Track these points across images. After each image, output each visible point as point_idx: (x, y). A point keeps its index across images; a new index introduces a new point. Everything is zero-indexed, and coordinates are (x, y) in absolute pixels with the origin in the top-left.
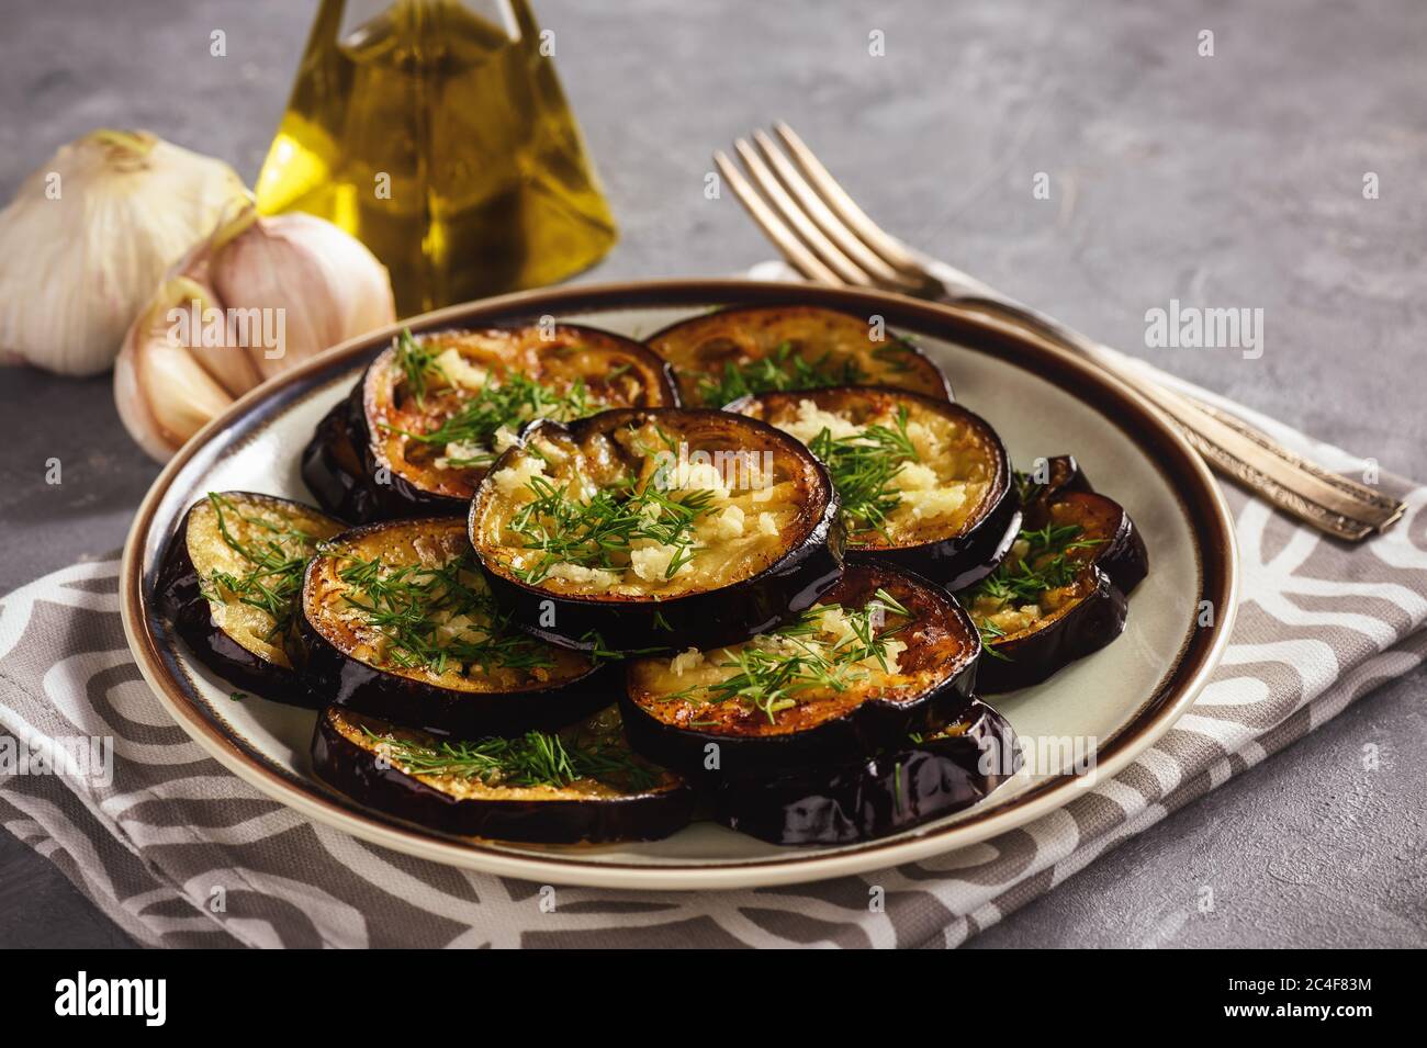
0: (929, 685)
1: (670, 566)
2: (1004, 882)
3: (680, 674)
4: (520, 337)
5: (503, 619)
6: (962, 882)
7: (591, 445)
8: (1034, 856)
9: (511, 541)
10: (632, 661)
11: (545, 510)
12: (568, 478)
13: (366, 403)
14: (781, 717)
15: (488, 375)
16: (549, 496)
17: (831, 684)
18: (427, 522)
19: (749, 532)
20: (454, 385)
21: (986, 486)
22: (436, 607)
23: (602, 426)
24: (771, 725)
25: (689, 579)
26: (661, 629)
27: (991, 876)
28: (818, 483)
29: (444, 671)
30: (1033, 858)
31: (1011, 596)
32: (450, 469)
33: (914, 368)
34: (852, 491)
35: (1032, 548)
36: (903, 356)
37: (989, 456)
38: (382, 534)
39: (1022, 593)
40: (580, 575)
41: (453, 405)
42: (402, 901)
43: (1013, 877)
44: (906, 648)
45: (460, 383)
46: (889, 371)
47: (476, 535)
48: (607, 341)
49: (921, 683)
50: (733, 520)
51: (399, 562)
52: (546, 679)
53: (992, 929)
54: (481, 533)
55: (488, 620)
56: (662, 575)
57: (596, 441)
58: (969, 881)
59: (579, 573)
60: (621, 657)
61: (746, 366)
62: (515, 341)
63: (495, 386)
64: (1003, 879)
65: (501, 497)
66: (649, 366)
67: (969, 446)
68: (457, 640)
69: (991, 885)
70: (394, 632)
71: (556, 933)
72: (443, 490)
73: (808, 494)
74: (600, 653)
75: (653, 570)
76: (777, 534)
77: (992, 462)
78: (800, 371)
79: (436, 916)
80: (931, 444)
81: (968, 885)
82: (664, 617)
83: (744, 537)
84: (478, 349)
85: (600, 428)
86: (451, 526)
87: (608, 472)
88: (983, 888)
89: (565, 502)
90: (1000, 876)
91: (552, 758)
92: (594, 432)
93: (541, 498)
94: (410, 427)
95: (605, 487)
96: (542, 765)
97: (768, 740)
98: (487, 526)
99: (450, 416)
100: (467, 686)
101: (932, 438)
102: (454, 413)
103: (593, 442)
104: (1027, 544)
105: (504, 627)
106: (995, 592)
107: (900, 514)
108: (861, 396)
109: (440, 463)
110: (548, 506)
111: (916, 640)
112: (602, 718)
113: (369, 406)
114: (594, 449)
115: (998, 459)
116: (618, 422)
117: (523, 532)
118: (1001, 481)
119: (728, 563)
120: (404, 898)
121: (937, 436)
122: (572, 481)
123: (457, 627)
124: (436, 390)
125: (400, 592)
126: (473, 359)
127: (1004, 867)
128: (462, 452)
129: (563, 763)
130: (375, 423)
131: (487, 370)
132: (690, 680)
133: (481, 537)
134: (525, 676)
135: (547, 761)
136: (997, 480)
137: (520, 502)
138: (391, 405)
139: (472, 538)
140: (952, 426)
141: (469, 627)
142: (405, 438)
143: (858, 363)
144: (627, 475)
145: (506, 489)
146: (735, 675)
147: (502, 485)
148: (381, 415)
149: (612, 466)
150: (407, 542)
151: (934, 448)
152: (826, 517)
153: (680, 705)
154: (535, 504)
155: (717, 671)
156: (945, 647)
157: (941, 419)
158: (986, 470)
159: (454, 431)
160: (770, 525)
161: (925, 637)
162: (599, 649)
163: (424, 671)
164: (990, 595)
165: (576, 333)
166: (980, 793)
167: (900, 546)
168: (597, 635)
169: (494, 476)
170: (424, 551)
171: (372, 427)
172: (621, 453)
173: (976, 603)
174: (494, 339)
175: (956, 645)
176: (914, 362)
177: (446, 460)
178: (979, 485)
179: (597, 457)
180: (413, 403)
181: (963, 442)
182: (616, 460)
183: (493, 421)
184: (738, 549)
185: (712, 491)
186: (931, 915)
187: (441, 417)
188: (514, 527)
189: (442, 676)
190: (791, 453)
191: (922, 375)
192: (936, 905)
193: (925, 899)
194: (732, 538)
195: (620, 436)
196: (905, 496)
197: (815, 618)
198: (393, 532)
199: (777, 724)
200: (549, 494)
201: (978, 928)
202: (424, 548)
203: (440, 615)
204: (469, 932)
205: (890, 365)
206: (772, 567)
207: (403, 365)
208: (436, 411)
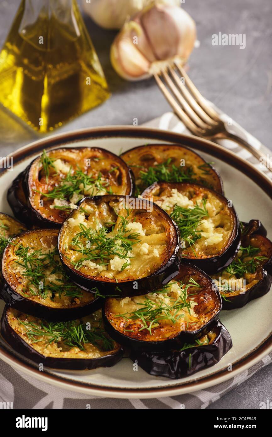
0: (203, 323)
1: (123, 267)
2: (222, 391)
3: (123, 306)
4: (82, 152)
5: (67, 277)
6: (208, 392)
7: (101, 207)
8: (233, 381)
9: (71, 248)
10: (107, 298)
11: (84, 235)
12: (92, 221)
13: (29, 180)
14: (154, 332)
15: (71, 168)
16: (85, 231)
17: (171, 319)
18: (45, 231)
19: (150, 253)
20: (58, 171)
21: (230, 233)
22: (46, 267)
23: (105, 200)
24: (150, 335)
25: (129, 271)
26: (118, 291)
27: (218, 389)
28: (174, 235)
29: (46, 297)
30: (232, 382)
31: (235, 273)
32: (55, 209)
33: (211, 174)
34: (185, 231)
35: (243, 254)
36: (208, 169)
37: (232, 220)
38: (30, 234)
39: (238, 273)
40: (92, 266)
41: (58, 181)
42: (26, 381)
43: (225, 389)
44: (197, 304)
45: (61, 171)
46: (203, 174)
47: (60, 245)
48: (110, 156)
49: (201, 322)
50: (145, 248)
51: (35, 246)
52: (79, 303)
53: (217, 402)
54: (62, 244)
55: (62, 276)
56: (120, 269)
57: (103, 206)
58: (210, 392)
59: (92, 265)
60: (105, 297)
61: (156, 166)
62: (81, 154)
63: (72, 172)
64: (222, 390)
65: (70, 228)
66: (124, 168)
67: (226, 214)
68: (52, 283)
69: (217, 393)
70: (31, 278)
71: (75, 399)
72: (52, 218)
73: (170, 240)
74: (98, 295)
75: (117, 267)
76: (159, 257)
77: (233, 223)
78: (174, 170)
79: (37, 389)
80: (214, 211)
81: (210, 393)
82: (119, 288)
83: (148, 255)
84: (68, 157)
85: (104, 201)
86: (53, 233)
87: (106, 218)
88: (215, 394)
89: (91, 232)
90: (221, 389)
91: (79, 336)
92: (102, 202)
93: (83, 231)
94: (43, 189)
95: (104, 224)
96: (75, 337)
97: (149, 342)
98: (65, 241)
99: (57, 185)
100: (53, 305)
101: (214, 209)
102: (58, 184)
103: (102, 206)
104: (242, 252)
105: (67, 279)
106: (229, 271)
107: (200, 241)
108: (192, 188)
109: (51, 207)
110: (85, 234)
111: (201, 300)
112: (97, 313)
113: (30, 181)
114: (102, 209)
115: (235, 222)
116: (111, 199)
117: (76, 245)
118: (235, 232)
119: (141, 266)
120: (27, 380)
121: (216, 208)
122: (94, 222)
123: (52, 278)
124: (53, 174)
125: (34, 261)
126: (65, 161)
127: (222, 386)
128: (59, 203)
129: (82, 336)
130: (31, 188)
131: (70, 166)
132: (126, 308)
133: (62, 246)
134: (72, 301)
135: (77, 337)
136: (234, 231)
137: (75, 232)
138: (37, 181)
139: (58, 246)
140: (221, 204)
141: (56, 279)
142: (41, 194)
143: (193, 169)
144: (112, 220)
145: (72, 226)
146: (141, 308)
147: (71, 224)
148: (34, 185)
149: (107, 216)
150: (38, 239)
151: (214, 212)
152: (175, 252)
153: (122, 320)
154: (81, 233)
155: (135, 306)
156: (210, 304)
157: (218, 201)
158: (230, 225)
159: (57, 193)
160: (157, 253)
161: (204, 299)
162: (97, 293)
163: (39, 298)
164: (228, 272)
165: (100, 151)
166: (216, 361)
167: (199, 258)
168: (97, 289)
169: (68, 220)
170: (44, 243)
171: (30, 190)
172: (111, 210)
173: (223, 274)
174: (74, 153)
175: (214, 304)
176: (212, 172)
177: (53, 206)
178: (228, 232)
179: (103, 212)
180: (44, 180)
181: (225, 212)
182: (109, 213)
183: (70, 191)
184: (146, 260)
185: (139, 234)
186: (197, 404)
187: (53, 185)
188: (73, 243)
189: (45, 301)
190: (167, 221)
191: (214, 177)
192: (199, 401)
193: (195, 399)
194: (144, 254)
195: (111, 204)
196: (203, 234)
197: (169, 287)
198: (34, 234)
199: (152, 335)
200: (85, 230)
201: (212, 402)
202: (44, 241)
203: (46, 272)
204: (47, 396)
205: (203, 172)
206: (156, 272)
207: (42, 163)
208: (52, 182)
